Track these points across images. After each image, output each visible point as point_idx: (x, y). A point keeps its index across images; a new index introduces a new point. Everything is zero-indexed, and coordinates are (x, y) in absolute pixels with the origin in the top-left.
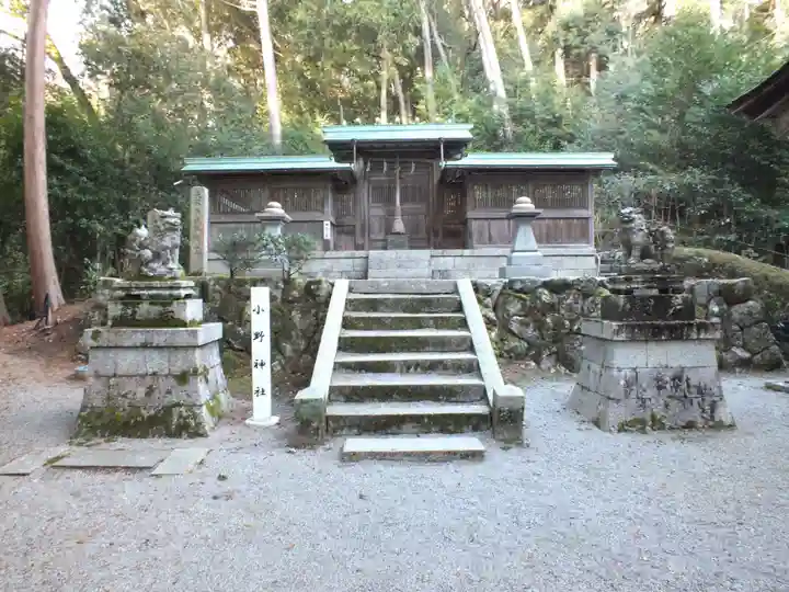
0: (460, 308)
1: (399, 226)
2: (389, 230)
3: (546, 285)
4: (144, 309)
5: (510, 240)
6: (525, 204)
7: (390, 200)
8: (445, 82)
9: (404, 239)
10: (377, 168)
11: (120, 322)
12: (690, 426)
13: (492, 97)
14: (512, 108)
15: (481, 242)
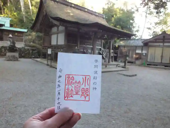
15: (5, 40)
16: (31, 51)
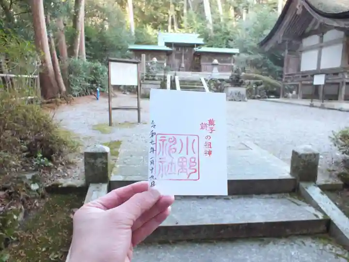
0: (201, 83)
1: (183, 65)
2: (180, 66)
3: (219, 80)
4: (150, 78)
5: (211, 71)
6: (216, 61)
7: (181, 58)
8: (191, 16)
9: (184, 69)
10: (177, 50)
11: (146, 79)
12: (240, 101)
13: (208, 22)
14: (214, 28)
15: (204, 71)
16: (254, 86)
